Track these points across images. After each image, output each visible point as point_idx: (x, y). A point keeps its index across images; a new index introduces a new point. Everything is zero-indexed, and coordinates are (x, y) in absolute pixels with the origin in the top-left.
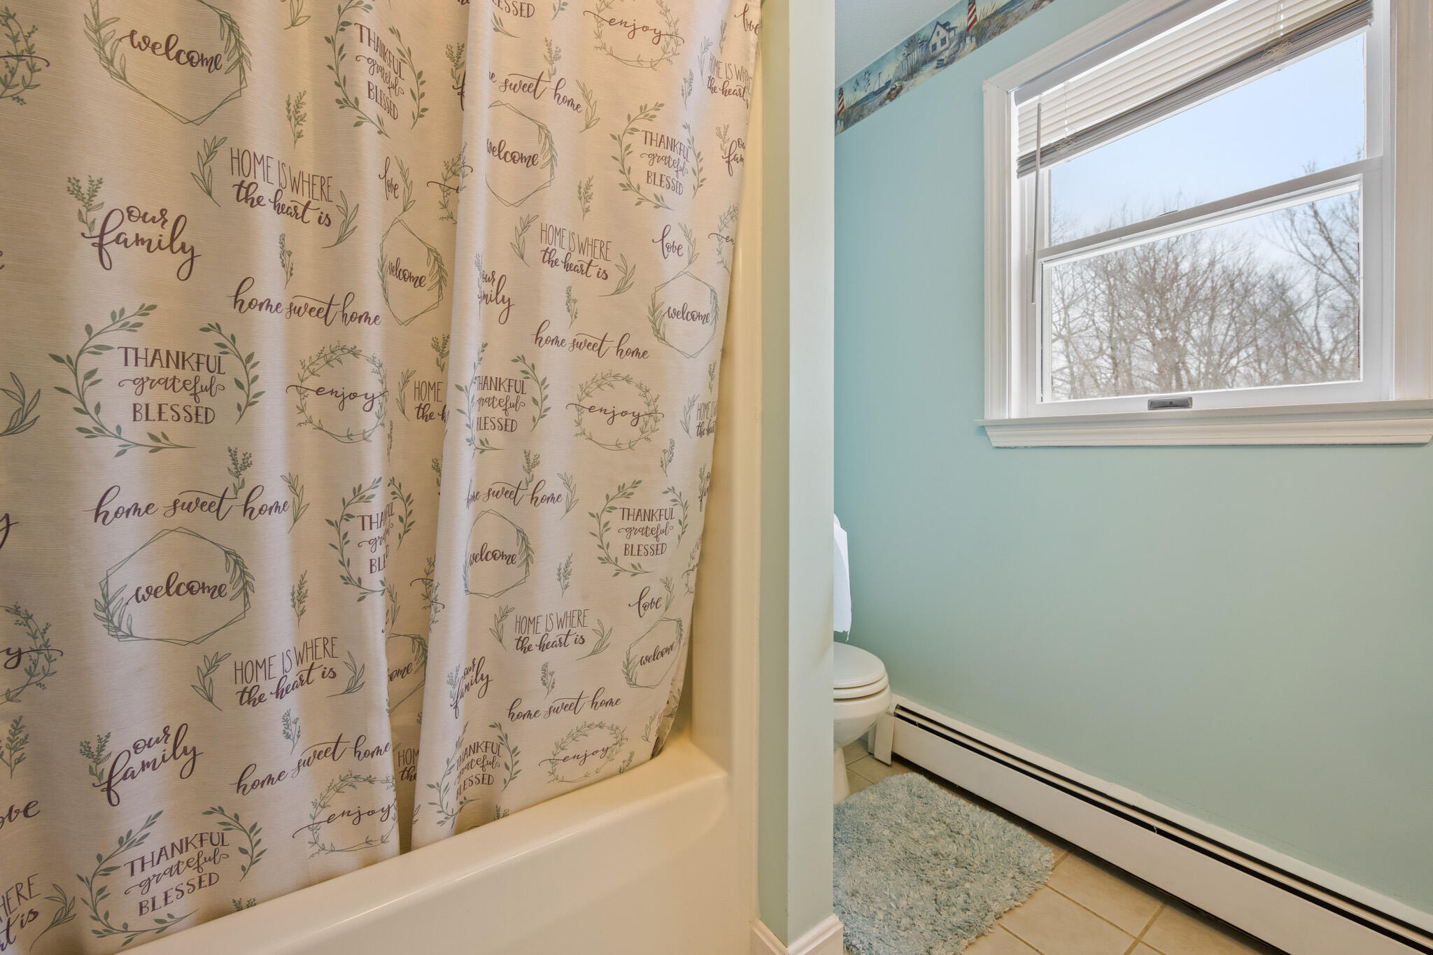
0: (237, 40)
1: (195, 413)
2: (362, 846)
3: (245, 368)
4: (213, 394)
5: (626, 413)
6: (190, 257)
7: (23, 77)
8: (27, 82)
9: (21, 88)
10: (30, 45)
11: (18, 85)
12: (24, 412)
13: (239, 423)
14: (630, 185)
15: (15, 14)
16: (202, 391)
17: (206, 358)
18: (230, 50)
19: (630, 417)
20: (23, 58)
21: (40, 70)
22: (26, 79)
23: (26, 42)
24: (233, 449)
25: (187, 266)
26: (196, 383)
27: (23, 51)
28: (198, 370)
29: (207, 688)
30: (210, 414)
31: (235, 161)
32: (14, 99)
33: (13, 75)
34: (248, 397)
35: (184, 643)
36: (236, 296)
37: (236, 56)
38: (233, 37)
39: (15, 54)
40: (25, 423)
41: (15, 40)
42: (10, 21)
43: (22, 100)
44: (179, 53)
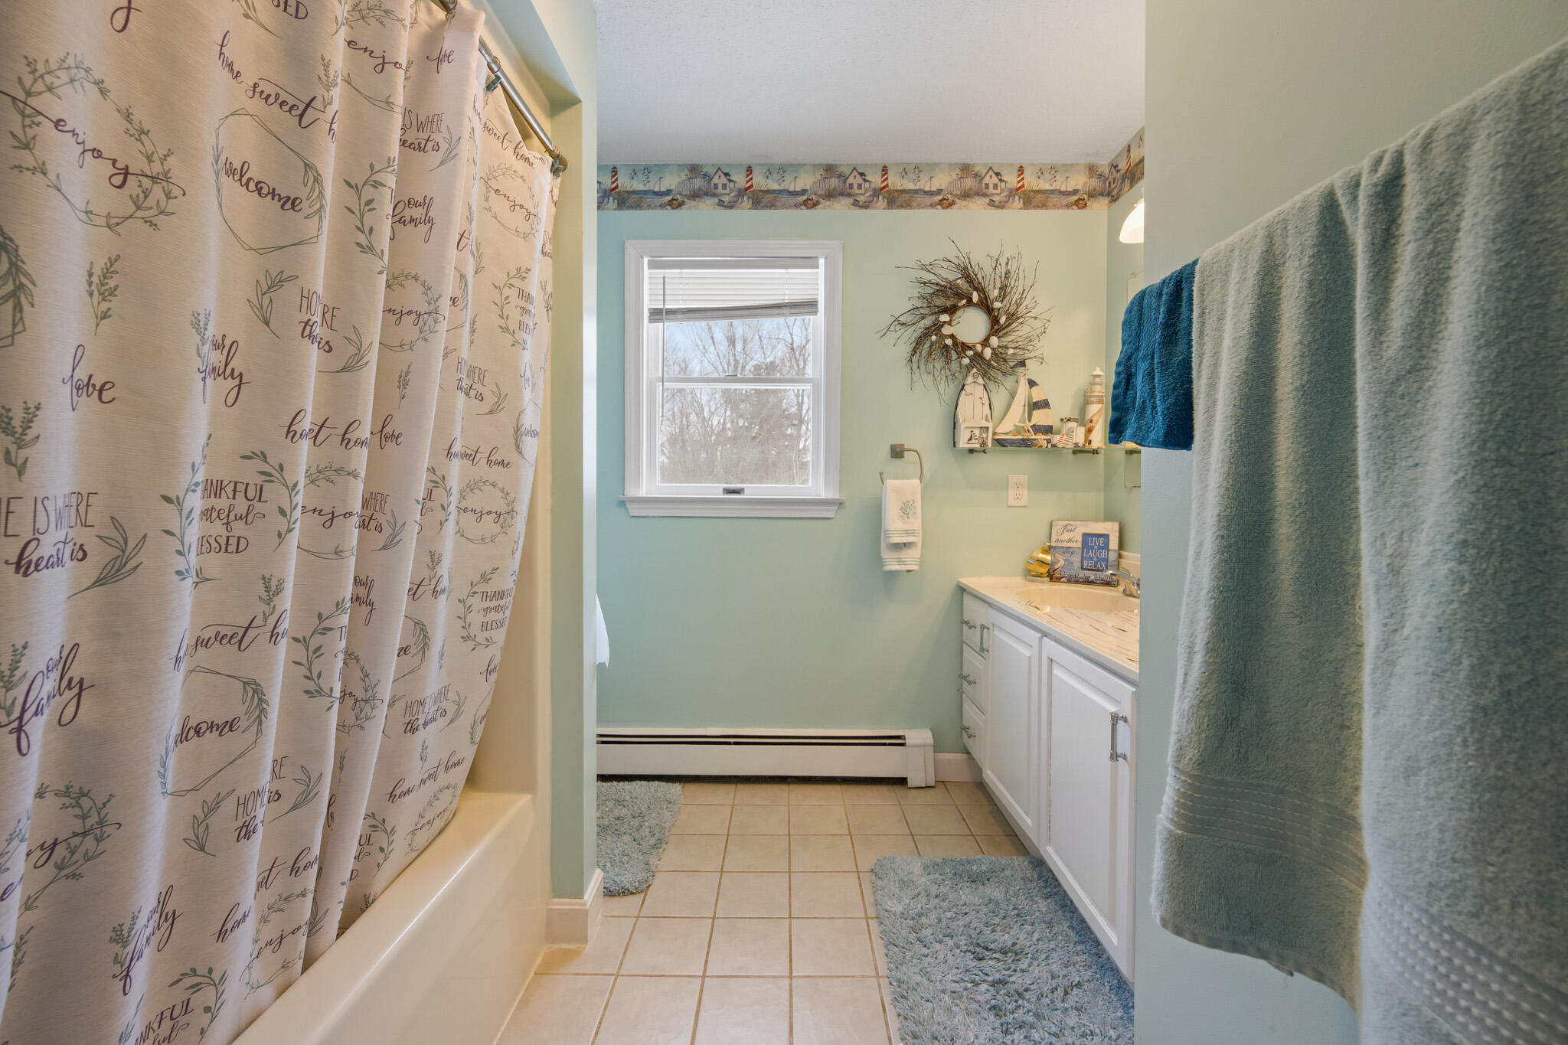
0: (320, 192)
1: (225, 542)
2: (280, 972)
3: (290, 495)
4: (248, 522)
5: (491, 512)
6: (238, 383)
7: (158, 201)
8: (162, 208)
9: (154, 212)
10: (166, 169)
11: (151, 208)
12: (124, 561)
13: (277, 550)
14: (507, 329)
15: (149, 131)
16: (236, 519)
17: (244, 486)
18: (313, 198)
19: (493, 516)
20: (159, 181)
21: (176, 197)
22: (160, 202)
23: (162, 164)
24: (268, 576)
25: (235, 392)
26: (229, 512)
27: (158, 173)
28: (234, 498)
29: (200, 837)
30: (243, 542)
31: (305, 301)
32: (146, 222)
33: (146, 197)
34: (289, 523)
35: (183, 793)
36: (289, 427)
37: (318, 206)
38: (317, 187)
39: (149, 174)
40: (122, 571)
41: (149, 159)
42: (143, 137)
43: (155, 225)
44: (250, 179)
